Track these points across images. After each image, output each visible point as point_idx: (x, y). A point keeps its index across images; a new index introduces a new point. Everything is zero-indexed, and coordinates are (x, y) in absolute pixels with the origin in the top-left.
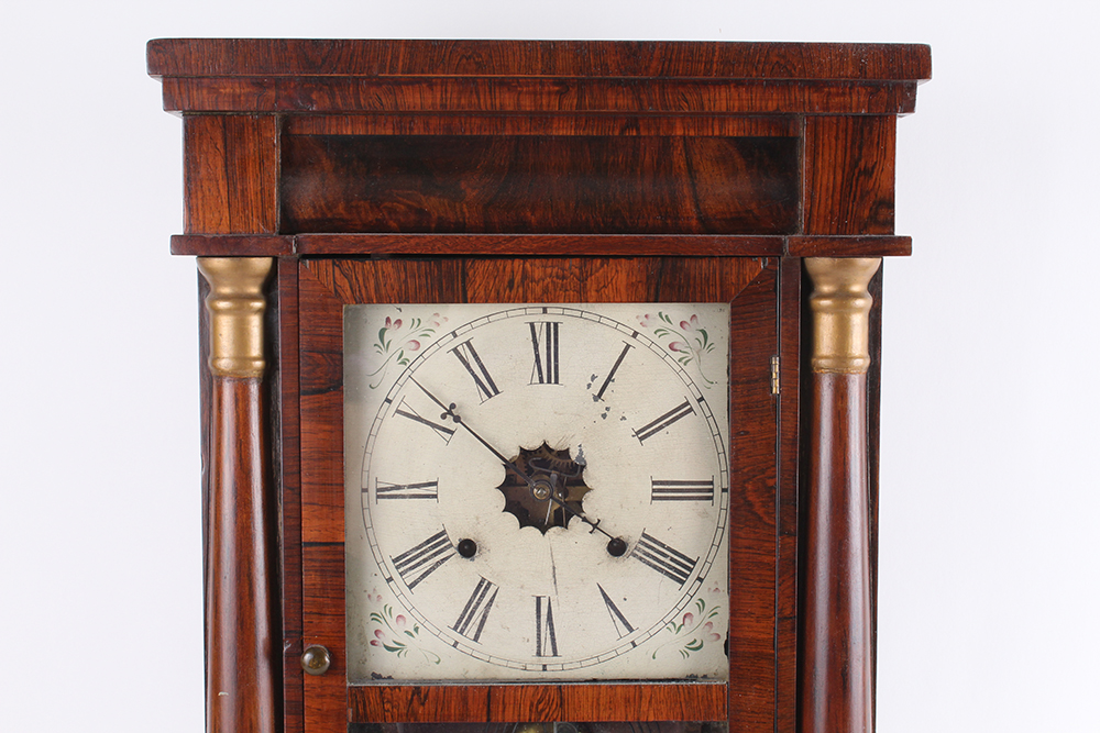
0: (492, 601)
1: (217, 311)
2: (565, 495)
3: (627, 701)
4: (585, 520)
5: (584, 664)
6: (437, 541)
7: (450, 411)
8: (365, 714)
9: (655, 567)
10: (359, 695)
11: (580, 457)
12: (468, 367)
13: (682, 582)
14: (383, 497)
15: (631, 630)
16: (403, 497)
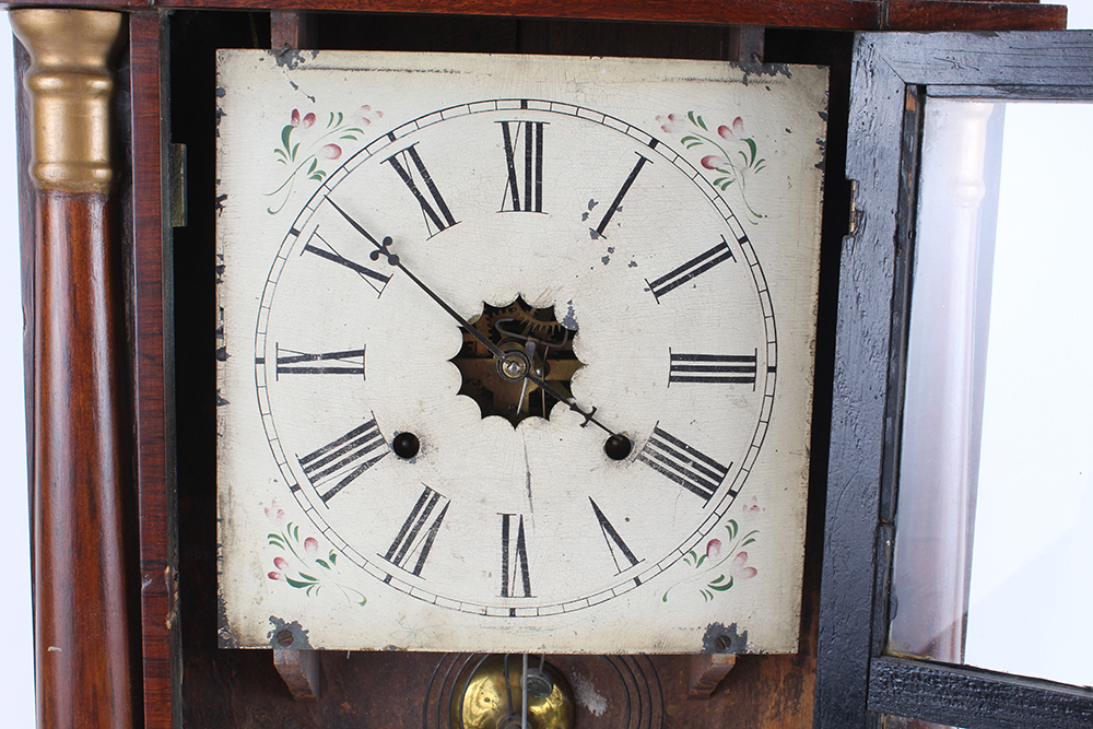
0: (439, 520)
1: (39, 93)
2: (546, 372)
4: (574, 407)
5: (567, 607)
6: (364, 434)
7: (383, 247)
9: (671, 476)
11: (570, 318)
12: (411, 184)
13: (708, 497)
14: (286, 371)
15: (634, 561)
16: (315, 371)
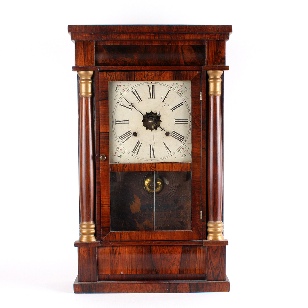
0: (140, 146)
1: (82, 83)
2: (156, 123)
3: (170, 166)
4: (160, 128)
5: (160, 159)
6: (129, 133)
7: (131, 104)
8: (113, 170)
9: (176, 138)
10: (112, 165)
11: (159, 114)
12: (135, 95)
13: (182, 141)
14: (117, 123)
15: (171, 152)
16: (121, 123)
